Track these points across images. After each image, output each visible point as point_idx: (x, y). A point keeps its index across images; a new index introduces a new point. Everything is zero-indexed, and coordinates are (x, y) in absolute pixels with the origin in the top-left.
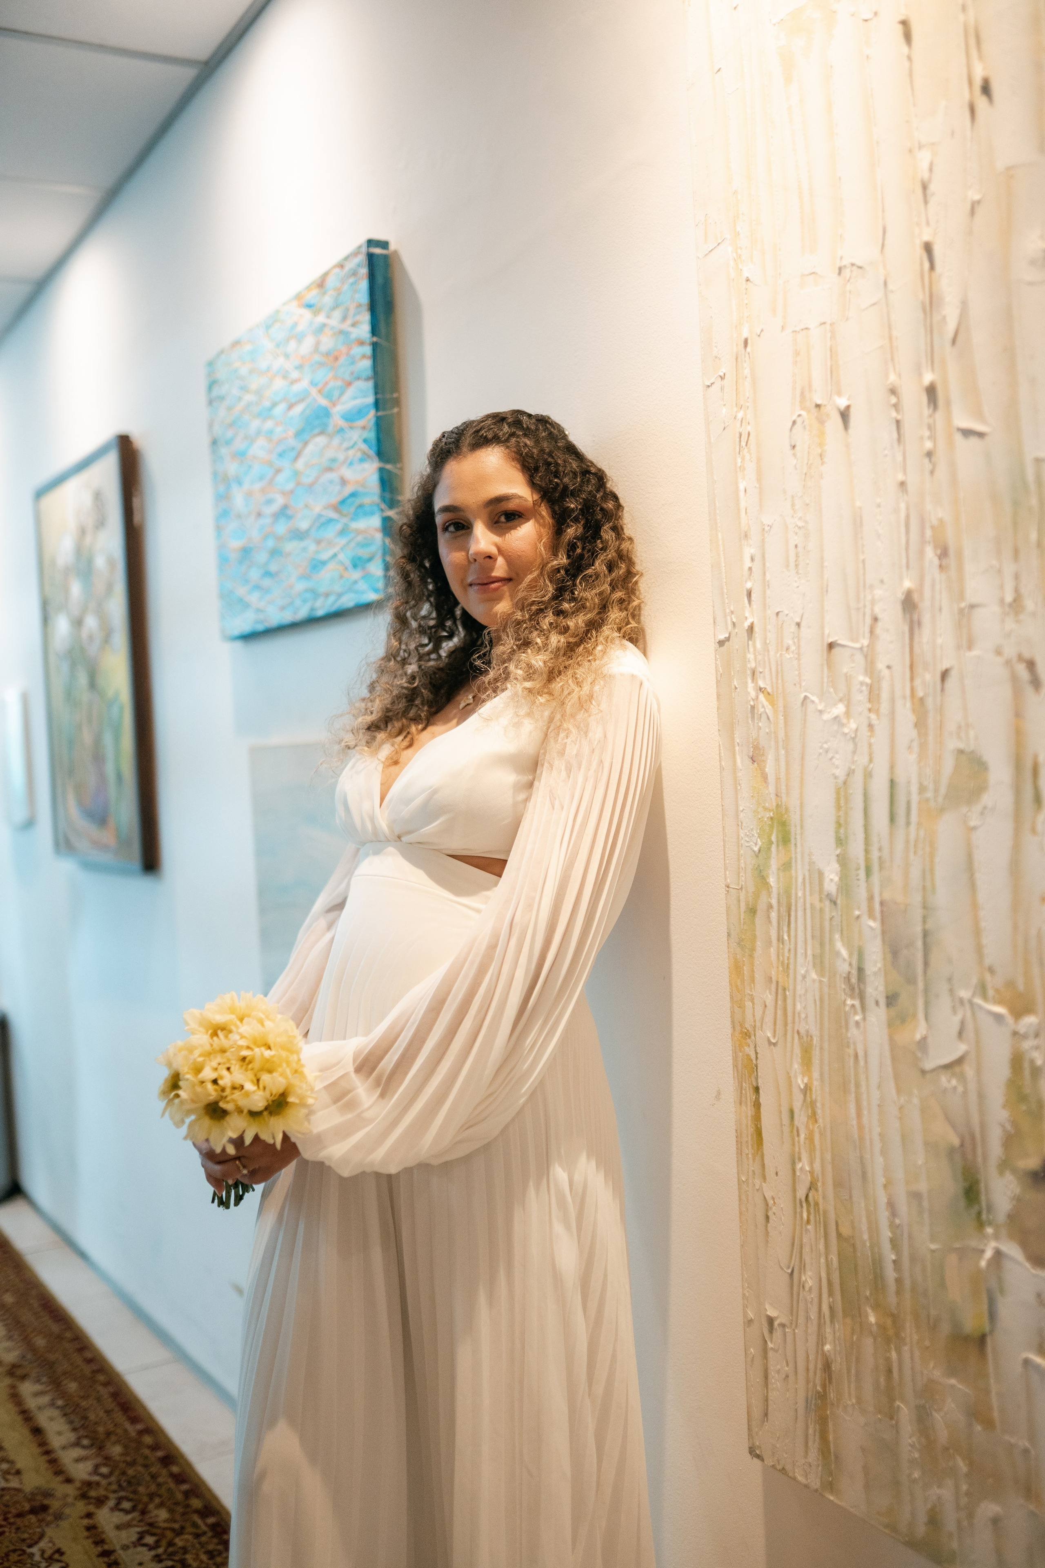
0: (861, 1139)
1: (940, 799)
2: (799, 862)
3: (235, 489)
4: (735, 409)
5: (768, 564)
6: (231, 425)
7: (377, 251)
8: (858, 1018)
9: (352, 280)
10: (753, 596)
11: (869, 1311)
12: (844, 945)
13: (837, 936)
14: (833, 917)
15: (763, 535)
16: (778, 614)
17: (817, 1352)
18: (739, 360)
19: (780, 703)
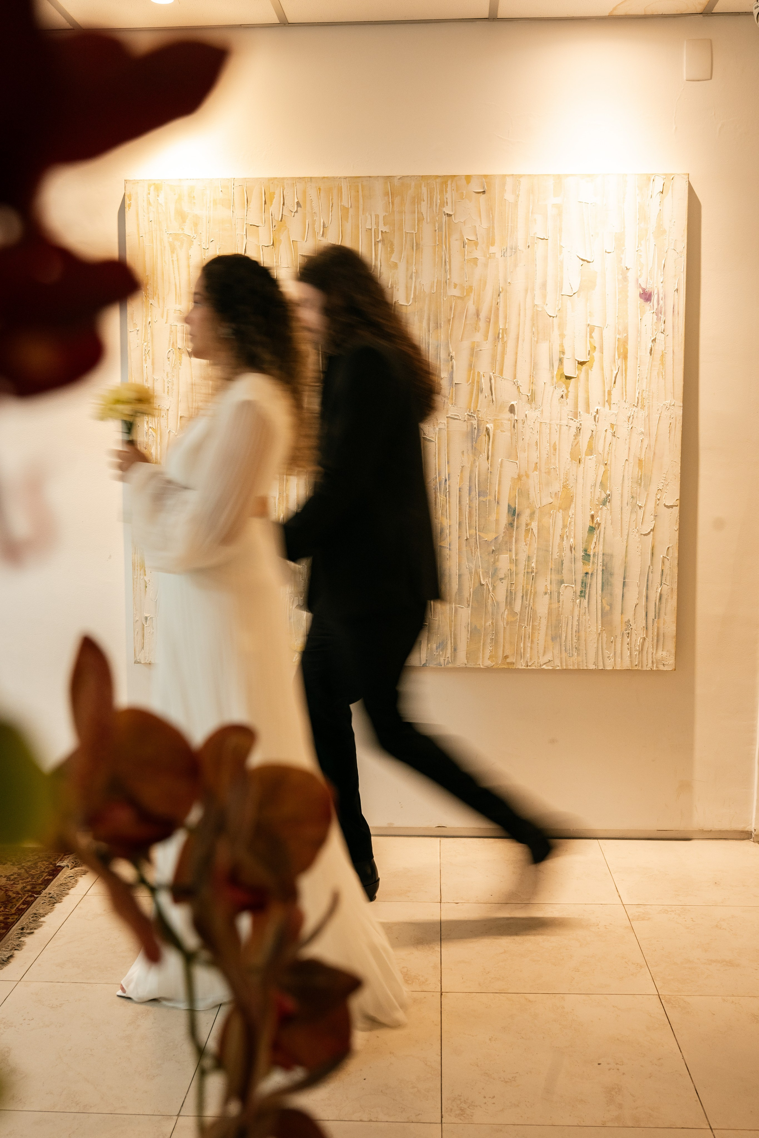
4: (143, 342)
19: (159, 432)
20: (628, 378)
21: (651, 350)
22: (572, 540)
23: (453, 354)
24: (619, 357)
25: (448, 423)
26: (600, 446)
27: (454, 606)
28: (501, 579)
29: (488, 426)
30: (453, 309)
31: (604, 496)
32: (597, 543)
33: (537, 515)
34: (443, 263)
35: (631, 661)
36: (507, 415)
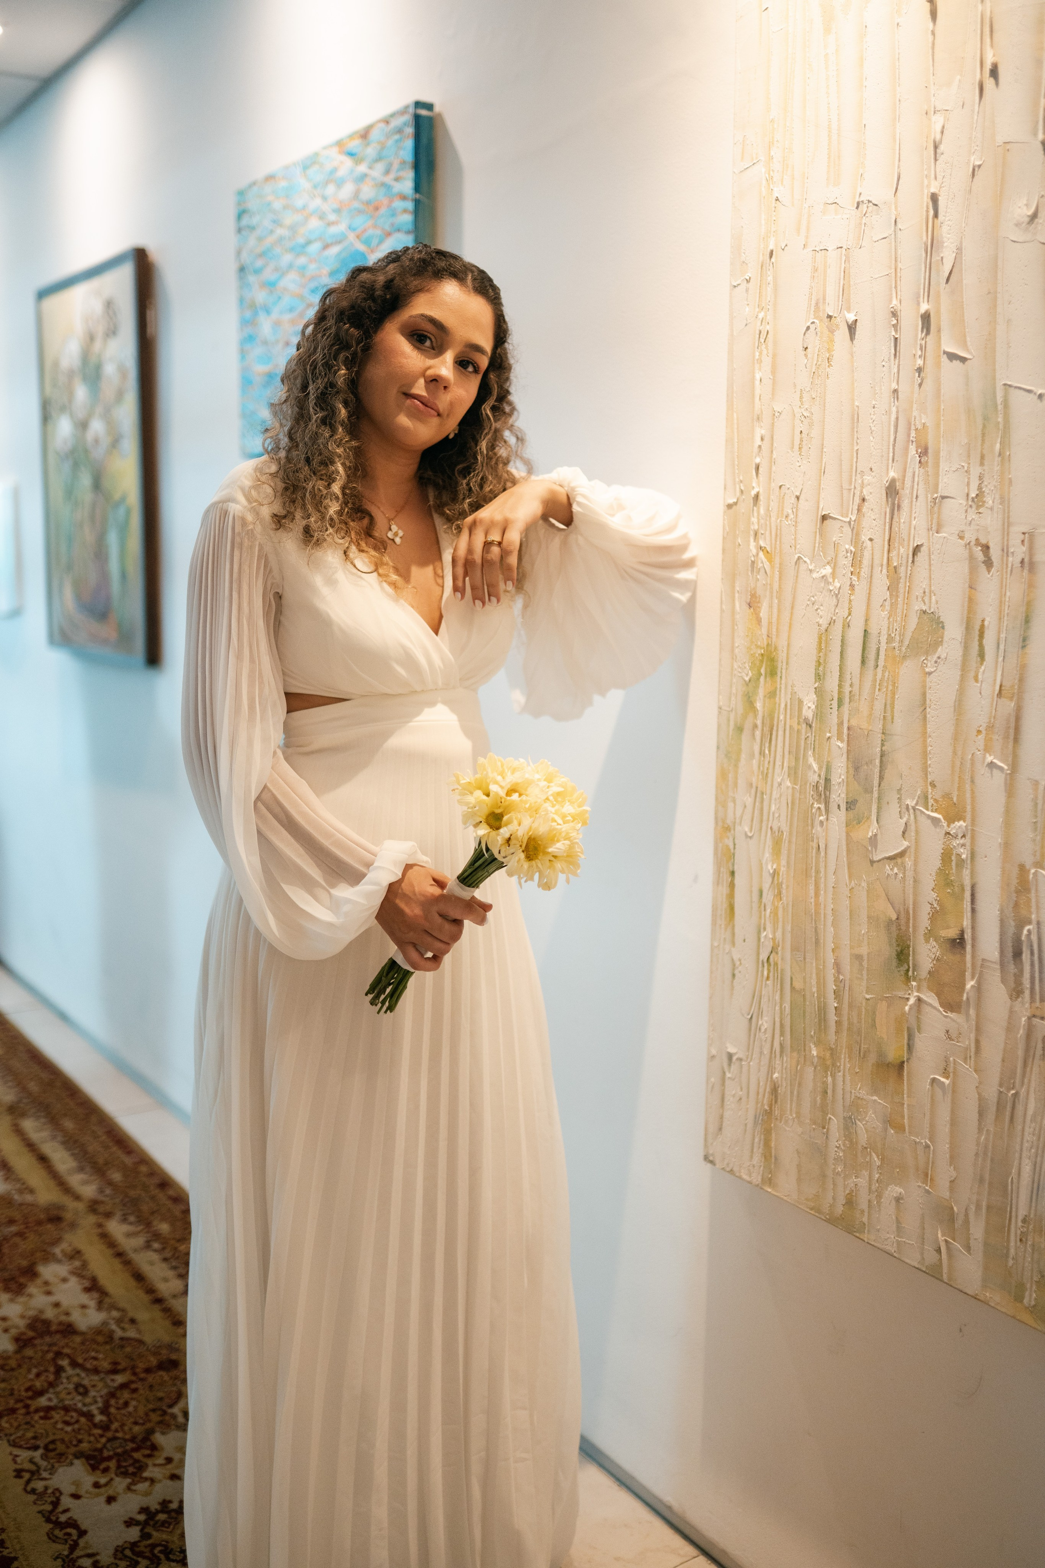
0: (817, 913)
1: (904, 649)
2: (783, 691)
3: (262, 317)
4: (757, 310)
5: (775, 444)
6: (261, 255)
7: (423, 112)
8: (821, 818)
9: (397, 137)
10: (761, 469)
11: (813, 1046)
12: (815, 760)
13: (810, 753)
14: (808, 737)
15: (774, 419)
16: (780, 487)
17: (767, 1079)
18: (764, 267)
19: (777, 560)
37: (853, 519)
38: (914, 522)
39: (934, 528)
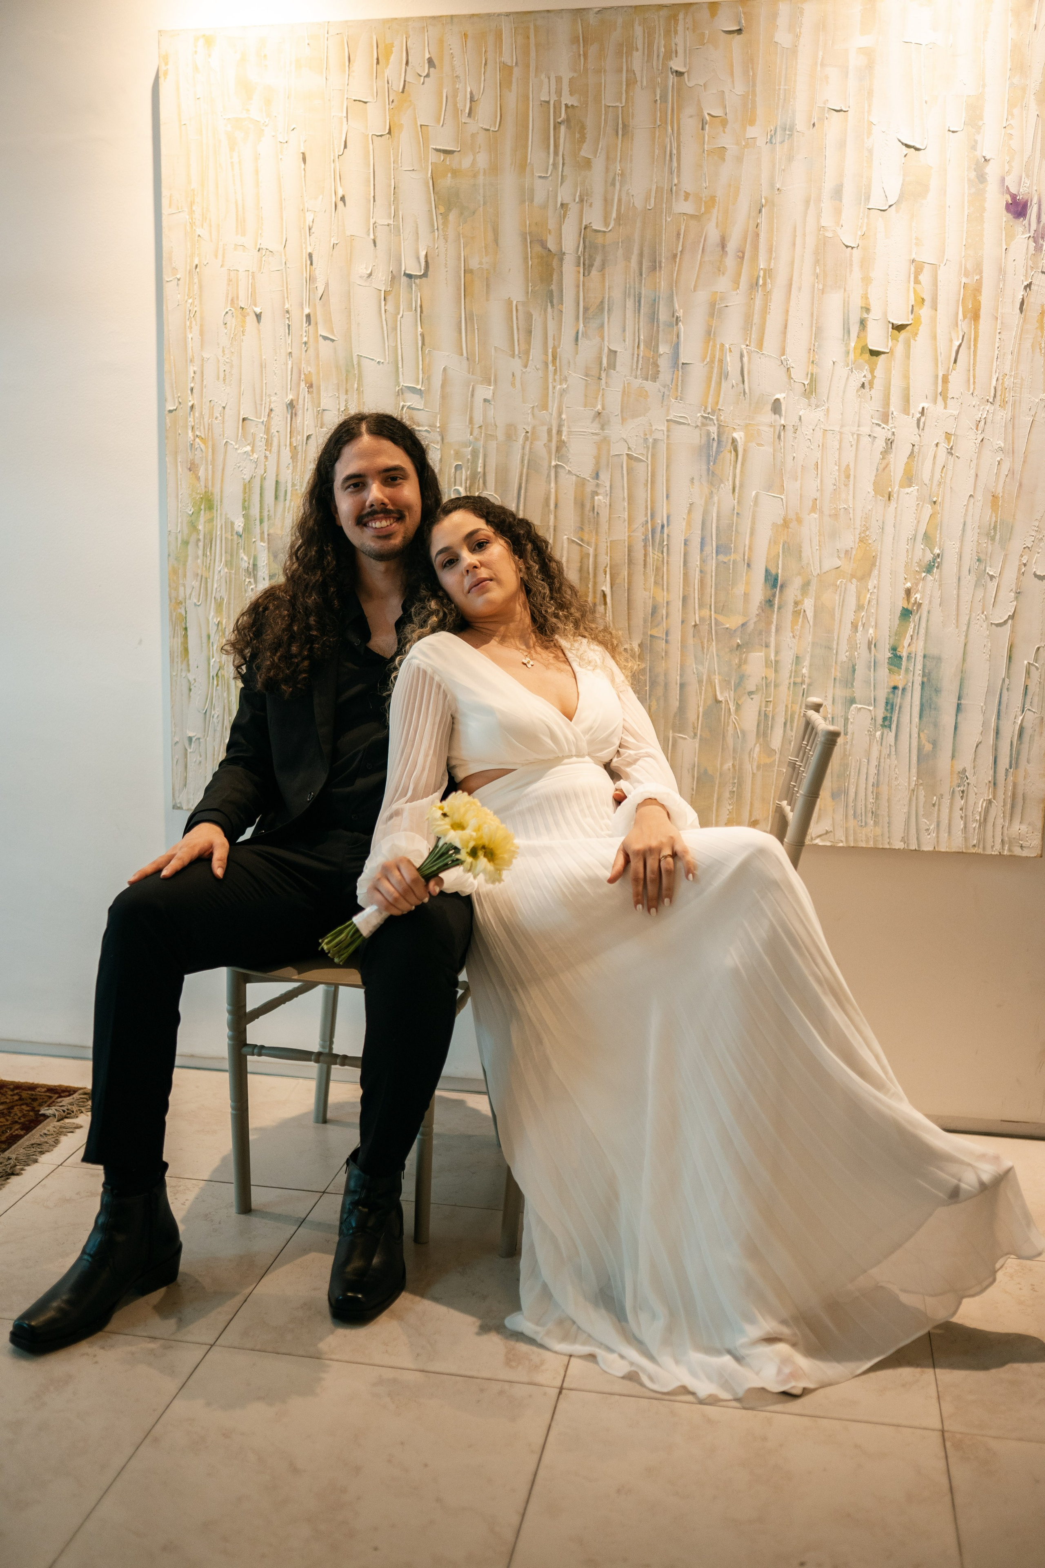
2: (219, 518)
4: (186, 297)
5: (205, 377)
8: (252, 587)
10: (194, 391)
12: (245, 555)
13: (241, 551)
14: (239, 542)
15: (203, 362)
16: (210, 401)
18: (191, 273)
19: (210, 443)
20: (979, 353)
21: (1022, 303)
22: (871, 631)
23: (680, 313)
24: (965, 317)
25: (668, 431)
26: (925, 471)
27: (671, 735)
28: (751, 693)
29: (735, 435)
30: (682, 236)
31: (929, 556)
32: (915, 637)
33: (813, 588)
34: (668, 158)
35: (966, 839)
36: (767, 417)
37: (265, 420)
38: (306, 423)
39: (319, 425)
